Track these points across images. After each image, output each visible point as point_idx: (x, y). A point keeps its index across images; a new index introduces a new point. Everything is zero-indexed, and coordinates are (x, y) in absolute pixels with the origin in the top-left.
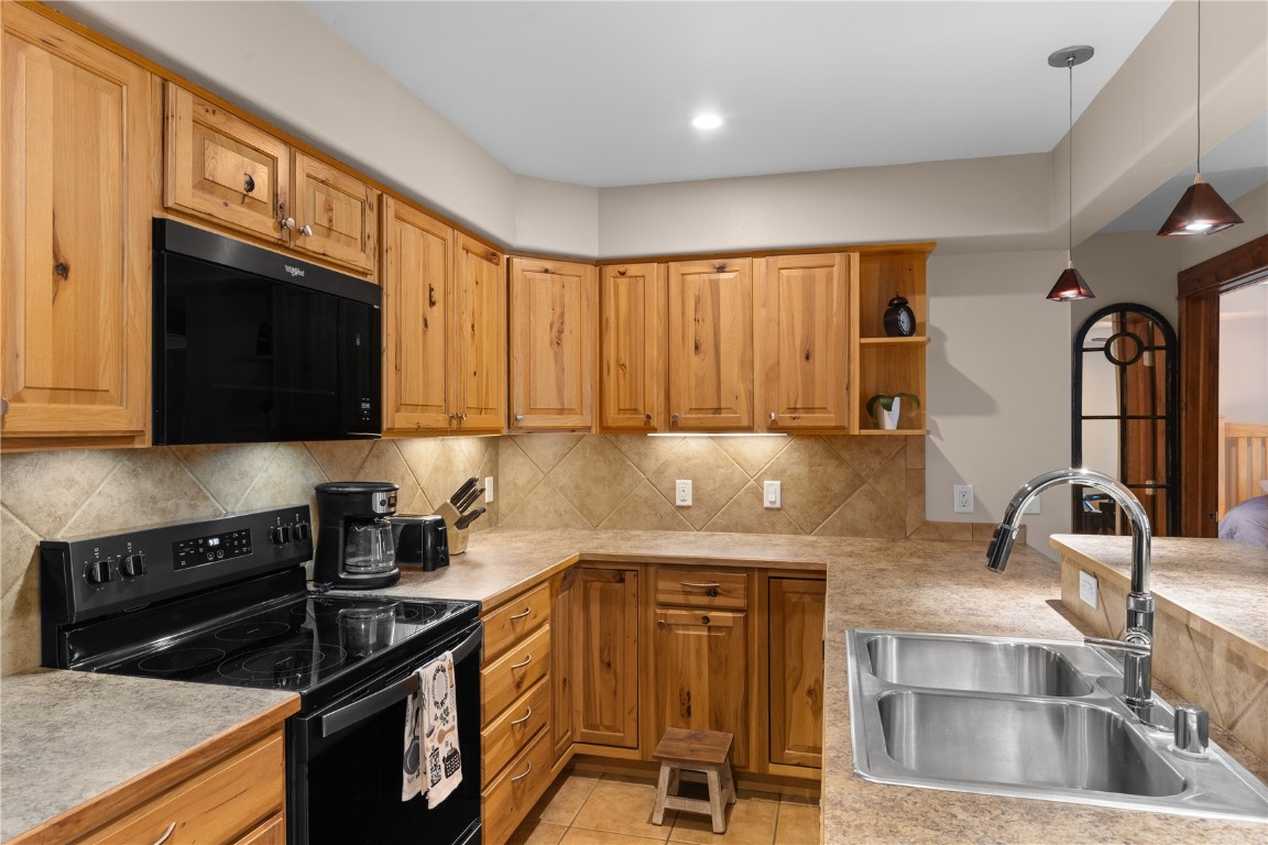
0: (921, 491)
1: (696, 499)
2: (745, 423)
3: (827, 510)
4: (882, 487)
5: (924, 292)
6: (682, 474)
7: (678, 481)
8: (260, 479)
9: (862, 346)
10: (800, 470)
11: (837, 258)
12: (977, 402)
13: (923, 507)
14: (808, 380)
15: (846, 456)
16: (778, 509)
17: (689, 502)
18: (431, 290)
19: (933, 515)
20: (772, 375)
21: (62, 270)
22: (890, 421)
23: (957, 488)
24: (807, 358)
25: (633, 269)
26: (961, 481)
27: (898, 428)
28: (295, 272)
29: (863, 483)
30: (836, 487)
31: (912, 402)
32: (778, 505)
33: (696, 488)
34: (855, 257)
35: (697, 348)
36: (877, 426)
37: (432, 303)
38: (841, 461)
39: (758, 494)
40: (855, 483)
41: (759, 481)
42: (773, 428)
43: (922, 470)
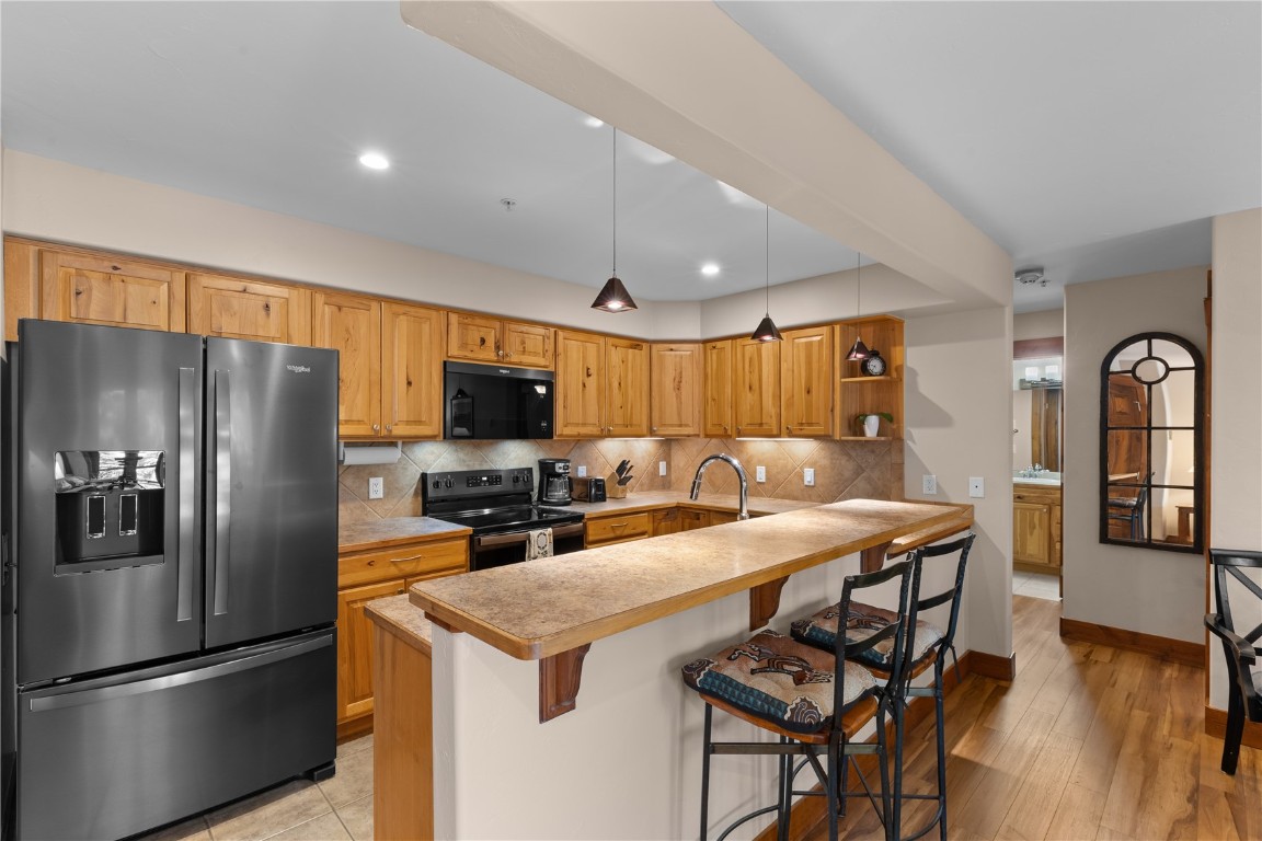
0: (901, 478)
1: (767, 478)
2: (775, 432)
3: (841, 488)
4: (876, 475)
5: (902, 344)
6: (760, 463)
7: (758, 467)
8: (513, 456)
9: (844, 385)
10: (825, 462)
11: (825, 330)
12: (941, 419)
13: (903, 489)
14: (809, 405)
15: (853, 454)
16: (813, 487)
17: (763, 480)
18: (588, 369)
20: (790, 404)
21: (409, 383)
22: (871, 431)
23: (925, 477)
24: (808, 392)
25: (719, 344)
26: (929, 474)
27: (878, 435)
28: (504, 372)
29: (863, 471)
30: (847, 474)
31: (889, 419)
32: (812, 484)
33: (767, 472)
34: (837, 328)
37: (589, 375)
38: (850, 457)
39: (801, 477)
40: (859, 471)
41: (802, 468)
43: (901, 465)
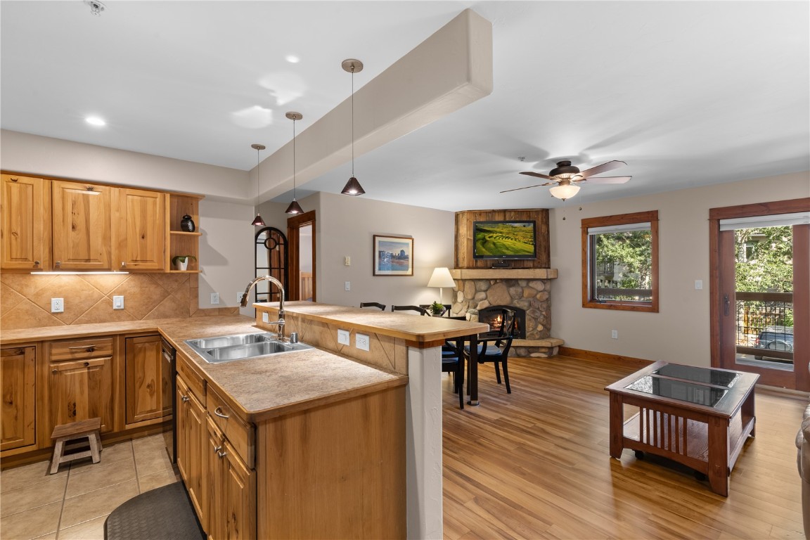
0: (197, 296)
1: (66, 308)
2: (106, 267)
3: (150, 308)
4: (179, 296)
5: (198, 214)
6: (56, 295)
7: (53, 299)
9: (171, 234)
10: (136, 290)
11: (159, 195)
12: (219, 260)
13: (197, 303)
14: (144, 249)
15: (161, 283)
16: (122, 309)
17: (62, 310)
19: (202, 306)
20: (122, 245)
22: (183, 267)
23: (212, 295)
24: (143, 238)
25: (24, 180)
26: (214, 292)
27: (187, 270)
29: (169, 295)
30: (155, 297)
31: (193, 259)
32: (122, 307)
33: (66, 302)
34: (168, 196)
35: (73, 227)
36: (177, 269)
38: (158, 285)
39: (110, 303)
40: (165, 295)
41: (110, 297)
42: (123, 269)
43: (197, 288)
